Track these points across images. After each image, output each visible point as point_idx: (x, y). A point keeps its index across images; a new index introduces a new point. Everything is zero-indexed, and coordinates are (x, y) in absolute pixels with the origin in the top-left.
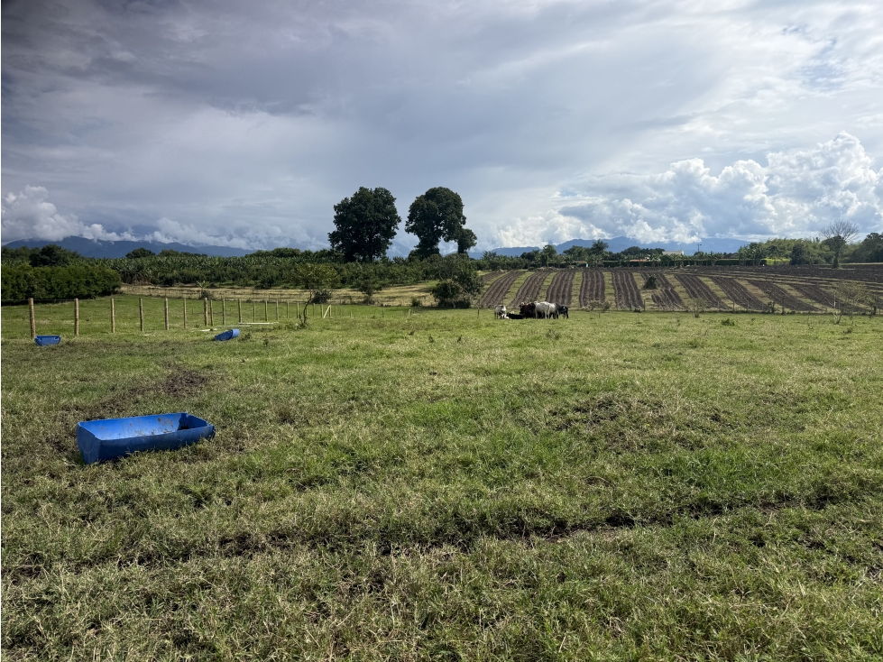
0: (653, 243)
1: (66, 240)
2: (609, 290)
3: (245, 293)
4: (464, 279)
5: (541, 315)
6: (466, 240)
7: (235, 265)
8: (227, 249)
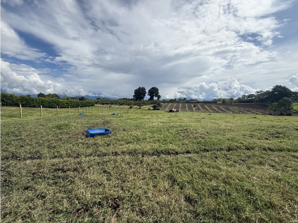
0: (195, 99)
1: (85, 96)
2: (187, 107)
3: (117, 106)
4: (159, 104)
5: (173, 112)
6: (159, 97)
7: (116, 101)
8: (114, 98)
